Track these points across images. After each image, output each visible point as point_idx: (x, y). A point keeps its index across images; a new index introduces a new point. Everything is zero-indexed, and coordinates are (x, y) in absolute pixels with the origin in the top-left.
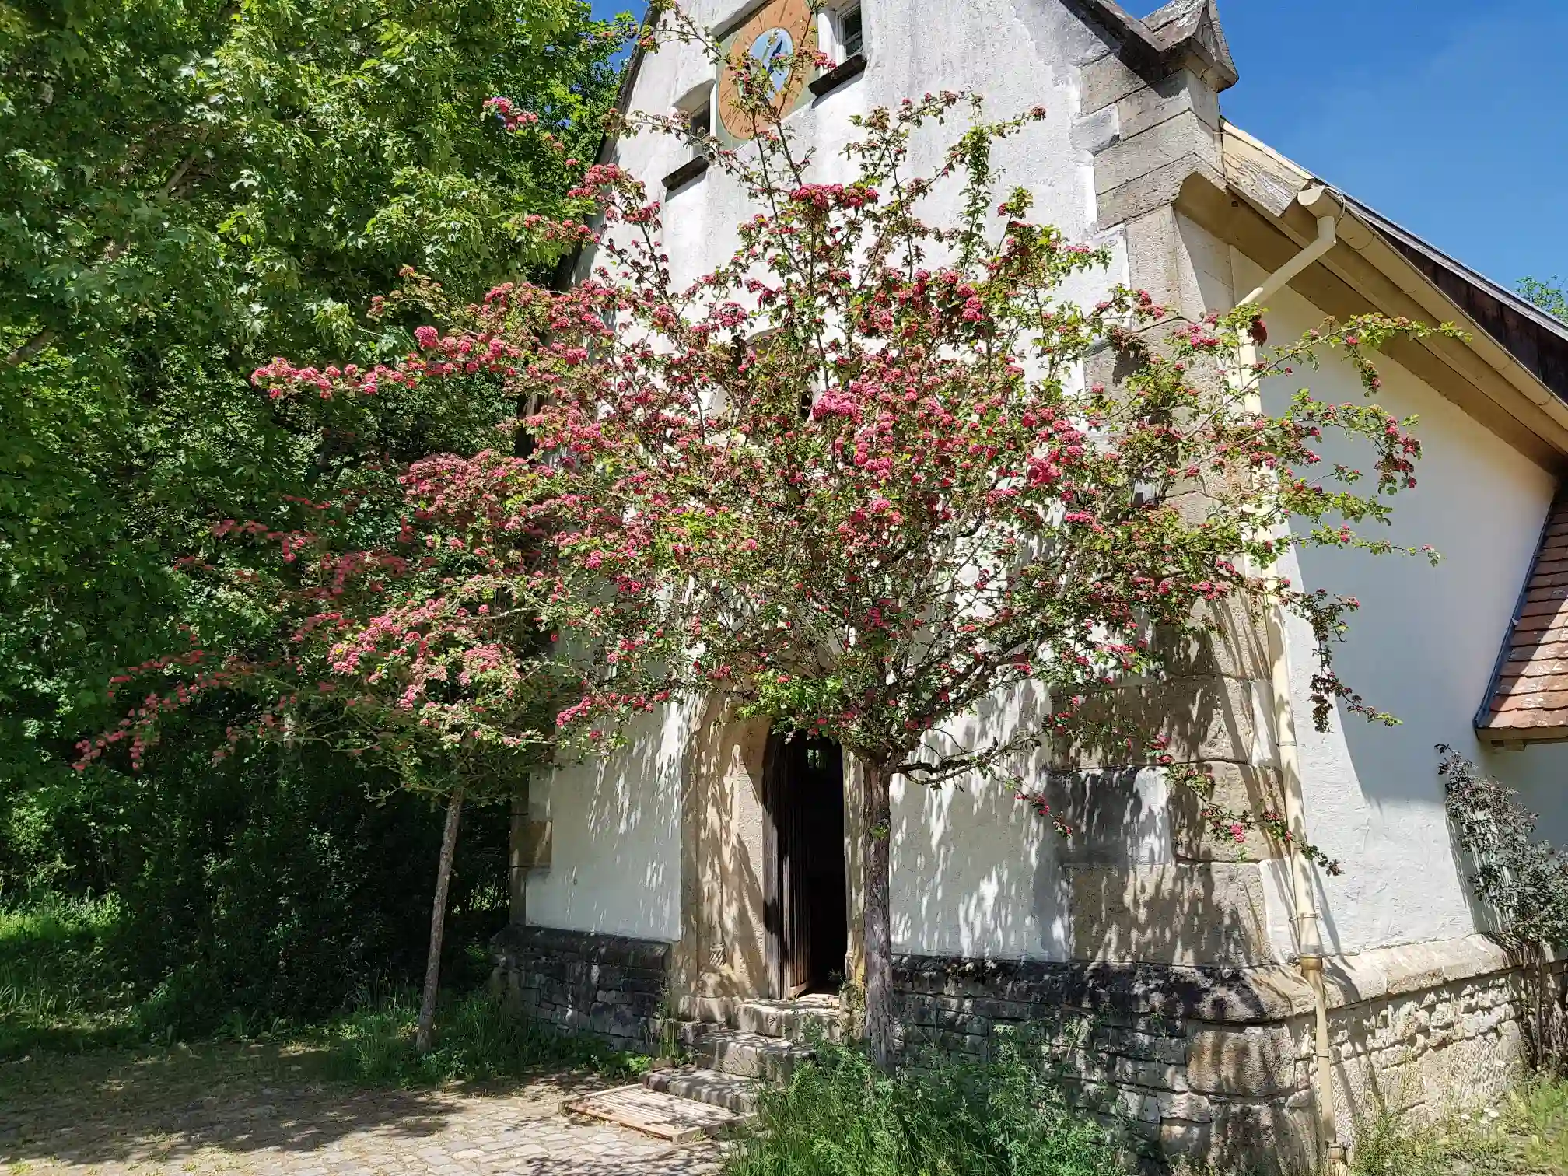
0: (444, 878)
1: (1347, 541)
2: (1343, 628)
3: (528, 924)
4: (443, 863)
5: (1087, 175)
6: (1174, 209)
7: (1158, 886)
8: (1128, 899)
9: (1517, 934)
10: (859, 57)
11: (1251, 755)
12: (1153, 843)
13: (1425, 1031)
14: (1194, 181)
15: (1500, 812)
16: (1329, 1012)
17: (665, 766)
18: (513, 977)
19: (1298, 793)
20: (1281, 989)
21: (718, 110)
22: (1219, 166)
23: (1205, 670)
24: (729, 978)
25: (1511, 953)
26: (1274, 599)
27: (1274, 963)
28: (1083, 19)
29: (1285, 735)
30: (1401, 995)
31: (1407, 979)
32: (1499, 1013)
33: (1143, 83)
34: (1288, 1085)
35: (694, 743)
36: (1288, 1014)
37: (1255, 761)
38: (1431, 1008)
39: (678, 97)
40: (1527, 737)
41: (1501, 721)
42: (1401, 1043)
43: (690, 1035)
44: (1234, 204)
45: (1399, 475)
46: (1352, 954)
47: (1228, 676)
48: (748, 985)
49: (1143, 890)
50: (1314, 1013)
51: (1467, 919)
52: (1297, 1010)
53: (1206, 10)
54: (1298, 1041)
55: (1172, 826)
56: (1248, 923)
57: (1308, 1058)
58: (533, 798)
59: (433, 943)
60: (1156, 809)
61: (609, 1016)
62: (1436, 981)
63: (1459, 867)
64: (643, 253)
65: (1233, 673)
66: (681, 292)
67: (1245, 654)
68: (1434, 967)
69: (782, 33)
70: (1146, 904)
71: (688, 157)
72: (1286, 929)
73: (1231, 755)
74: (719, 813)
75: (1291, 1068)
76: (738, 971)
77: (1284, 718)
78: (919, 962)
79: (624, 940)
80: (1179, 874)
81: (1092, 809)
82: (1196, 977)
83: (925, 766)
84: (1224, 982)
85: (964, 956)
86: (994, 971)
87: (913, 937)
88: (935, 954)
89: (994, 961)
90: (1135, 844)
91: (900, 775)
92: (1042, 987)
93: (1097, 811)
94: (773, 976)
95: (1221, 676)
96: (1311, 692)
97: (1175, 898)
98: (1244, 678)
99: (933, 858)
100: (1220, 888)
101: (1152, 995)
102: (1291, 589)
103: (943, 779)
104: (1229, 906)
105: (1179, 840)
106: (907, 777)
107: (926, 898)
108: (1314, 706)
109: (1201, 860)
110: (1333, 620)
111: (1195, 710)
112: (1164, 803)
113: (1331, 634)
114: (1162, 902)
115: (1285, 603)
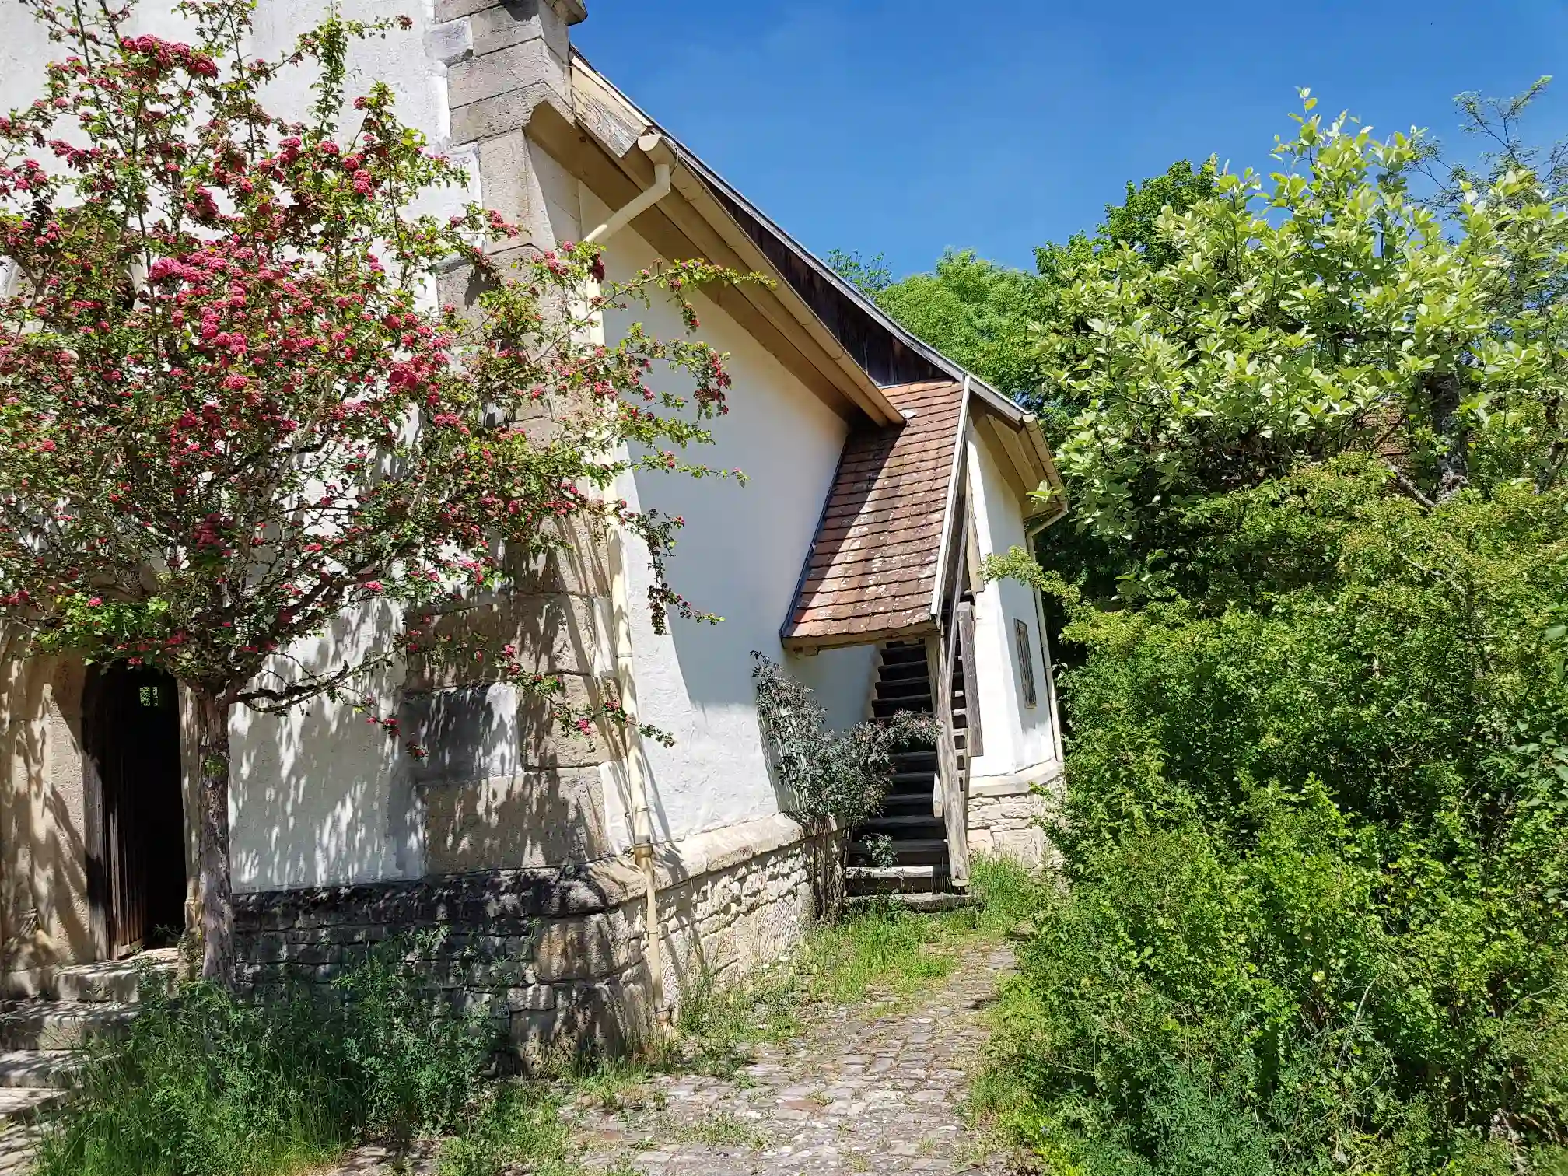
1: (672, 466)
2: (670, 544)
5: (441, 85)
6: (525, 136)
7: (509, 793)
8: (480, 808)
9: (810, 810)
11: (592, 664)
12: (505, 749)
13: (737, 900)
14: (543, 110)
15: (798, 708)
16: (657, 893)
19: (634, 696)
20: (619, 878)
22: (568, 98)
23: (550, 586)
24: (46, 947)
25: (805, 827)
26: (613, 520)
27: (612, 856)
29: (623, 647)
30: (719, 872)
31: (724, 857)
32: (795, 877)
34: (622, 962)
36: (624, 899)
37: (597, 672)
38: (742, 880)
40: (820, 644)
41: (801, 631)
42: (716, 912)
44: (582, 140)
45: (714, 405)
46: (679, 840)
47: (572, 593)
48: (67, 951)
49: (495, 794)
50: (645, 896)
51: (772, 801)
52: (631, 895)
54: (631, 922)
55: (521, 731)
56: (590, 820)
57: (639, 937)
60: (507, 719)
62: (746, 857)
63: (766, 758)
65: (578, 591)
67: (589, 573)
68: (744, 845)
70: (497, 810)
72: (622, 823)
73: (575, 668)
74: (26, 762)
75: (624, 947)
77: (623, 628)
78: (269, 897)
80: (527, 780)
81: (446, 725)
82: (545, 872)
83: (269, 694)
84: (568, 877)
85: (318, 885)
86: (348, 897)
87: (262, 873)
88: (285, 888)
89: (348, 887)
90: (487, 753)
91: (240, 705)
92: (398, 906)
93: (451, 727)
94: (100, 938)
95: (567, 593)
96: (649, 601)
97: (524, 800)
98: (588, 595)
99: (283, 789)
100: (565, 792)
101: (503, 898)
102: (628, 510)
103: (289, 705)
104: (574, 802)
105: (528, 744)
106: (249, 705)
107: (276, 831)
108: (651, 612)
109: (549, 767)
110: (664, 537)
111: (542, 622)
112: (514, 712)
113: (662, 549)
114: (512, 807)
115: (623, 522)
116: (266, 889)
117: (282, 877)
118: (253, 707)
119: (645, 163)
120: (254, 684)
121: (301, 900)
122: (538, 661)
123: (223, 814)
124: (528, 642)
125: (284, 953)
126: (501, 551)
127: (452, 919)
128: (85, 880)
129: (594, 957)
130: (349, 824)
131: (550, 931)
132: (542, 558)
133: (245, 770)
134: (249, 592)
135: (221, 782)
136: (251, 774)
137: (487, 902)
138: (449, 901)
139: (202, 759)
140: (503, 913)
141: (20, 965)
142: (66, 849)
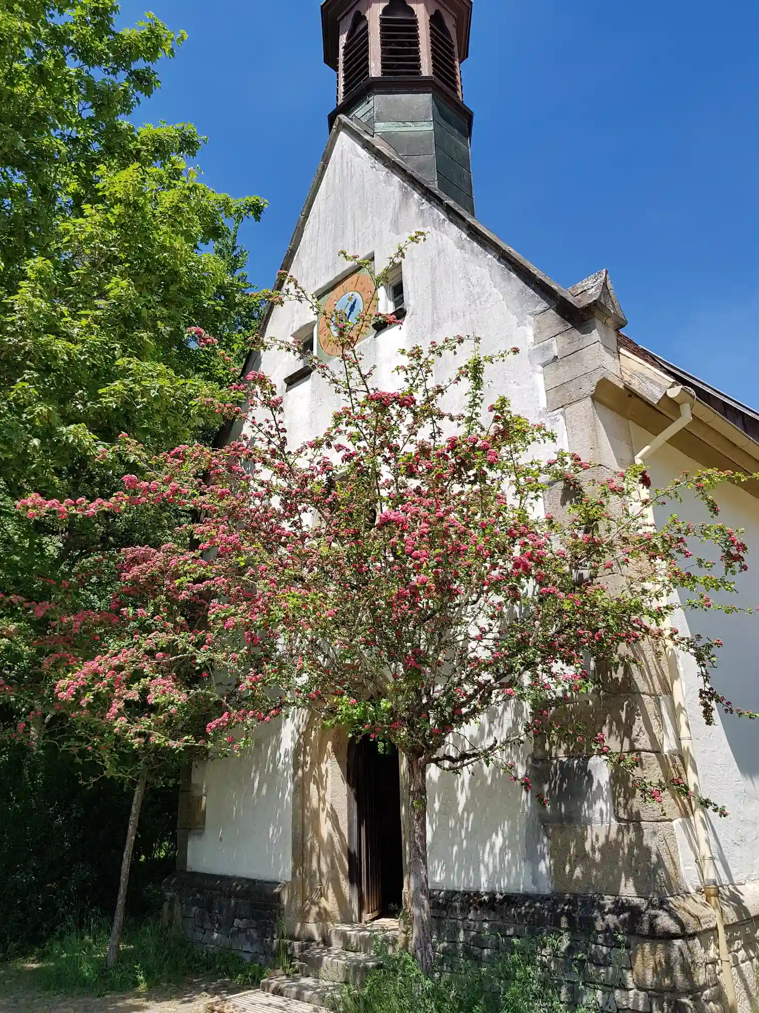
0: (131, 838)
1: (709, 606)
2: (713, 659)
3: (188, 870)
4: (130, 827)
5: (539, 379)
6: (593, 400)
7: (607, 837)
8: (588, 846)
10: (402, 309)
11: (662, 745)
12: (602, 805)
14: (604, 384)
16: (726, 927)
17: (282, 757)
18: (177, 908)
19: (695, 771)
20: (692, 911)
21: (318, 338)
22: (618, 373)
23: (627, 689)
24: (325, 909)
26: (670, 643)
27: (687, 893)
28: (533, 289)
29: (684, 733)
33: (570, 326)
34: (701, 982)
35: (301, 741)
36: (699, 929)
37: (666, 749)
39: (295, 330)
43: (297, 951)
44: (630, 396)
45: (736, 564)
46: (741, 884)
47: (644, 693)
48: (337, 913)
49: (597, 839)
50: (716, 928)
52: (705, 927)
53: (605, 284)
54: (707, 949)
55: (613, 793)
56: (668, 864)
57: (714, 962)
58: (194, 781)
59: (122, 884)
60: (603, 783)
61: (242, 936)
64: (271, 427)
65: (647, 691)
66: (293, 451)
67: (655, 678)
69: (357, 295)
70: (599, 850)
71: (300, 365)
72: (694, 867)
73: (649, 747)
74: (318, 788)
75: (702, 970)
76: (330, 903)
77: (682, 719)
78: (452, 894)
79: (254, 881)
80: (620, 830)
81: (561, 786)
82: (637, 901)
83: (449, 758)
84: (654, 907)
85: (482, 890)
86: (502, 902)
87: (447, 877)
88: (462, 889)
89: (501, 894)
90: (590, 807)
91: (433, 765)
92: (533, 913)
93: (565, 785)
94: (355, 906)
95: (639, 693)
96: (699, 700)
97: (618, 844)
98: (655, 695)
99: (459, 820)
100: (648, 841)
101: (607, 917)
102: (681, 635)
103: (461, 767)
104: (654, 849)
105: (619, 803)
106: (438, 765)
107: (455, 848)
108: (703, 708)
109: (634, 820)
110: (708, 653)
111: (623, 715)
112: (607, 779)
113: (707, 662)
114: (610, 848)
115: (676, 644)
116: (451, 888)
117: (460, 882)
118: (440, 766)
119: (674, 405)
120: (440, 753)
121: (471, 899)
122: (622, 742)
123: (423, 837)
124: (614, 728)
125: (461, 937)
126: (592, 664)
127: (571, 928)
128: (347, 867)
129: (679, 976)
130: (501, 849)
131: (643, 949)
132: (621, 670)
133: (437, 805)
134: (437, 695)
135: (422, 816)
136: (440, 807)
137: (595, 919)
138: (569, 915)
139: (411, 800)
140: (608, 929)
141: (311, 920)
142: (338, 846)
